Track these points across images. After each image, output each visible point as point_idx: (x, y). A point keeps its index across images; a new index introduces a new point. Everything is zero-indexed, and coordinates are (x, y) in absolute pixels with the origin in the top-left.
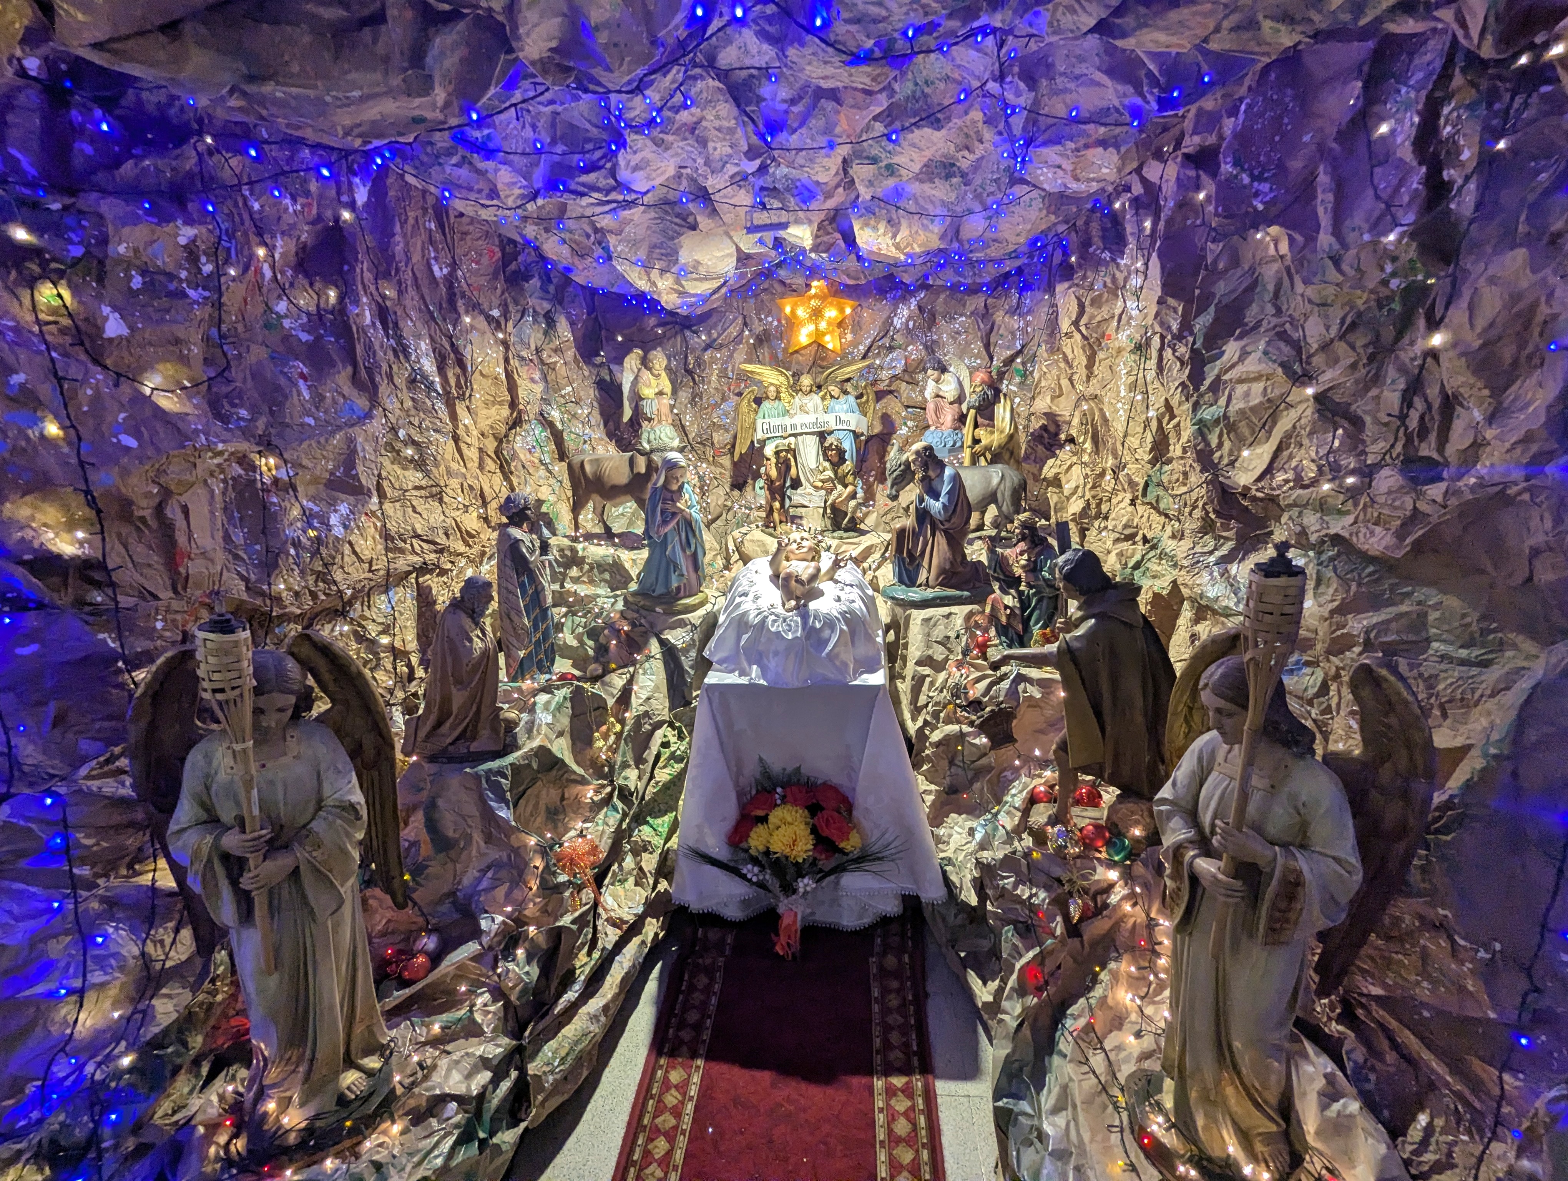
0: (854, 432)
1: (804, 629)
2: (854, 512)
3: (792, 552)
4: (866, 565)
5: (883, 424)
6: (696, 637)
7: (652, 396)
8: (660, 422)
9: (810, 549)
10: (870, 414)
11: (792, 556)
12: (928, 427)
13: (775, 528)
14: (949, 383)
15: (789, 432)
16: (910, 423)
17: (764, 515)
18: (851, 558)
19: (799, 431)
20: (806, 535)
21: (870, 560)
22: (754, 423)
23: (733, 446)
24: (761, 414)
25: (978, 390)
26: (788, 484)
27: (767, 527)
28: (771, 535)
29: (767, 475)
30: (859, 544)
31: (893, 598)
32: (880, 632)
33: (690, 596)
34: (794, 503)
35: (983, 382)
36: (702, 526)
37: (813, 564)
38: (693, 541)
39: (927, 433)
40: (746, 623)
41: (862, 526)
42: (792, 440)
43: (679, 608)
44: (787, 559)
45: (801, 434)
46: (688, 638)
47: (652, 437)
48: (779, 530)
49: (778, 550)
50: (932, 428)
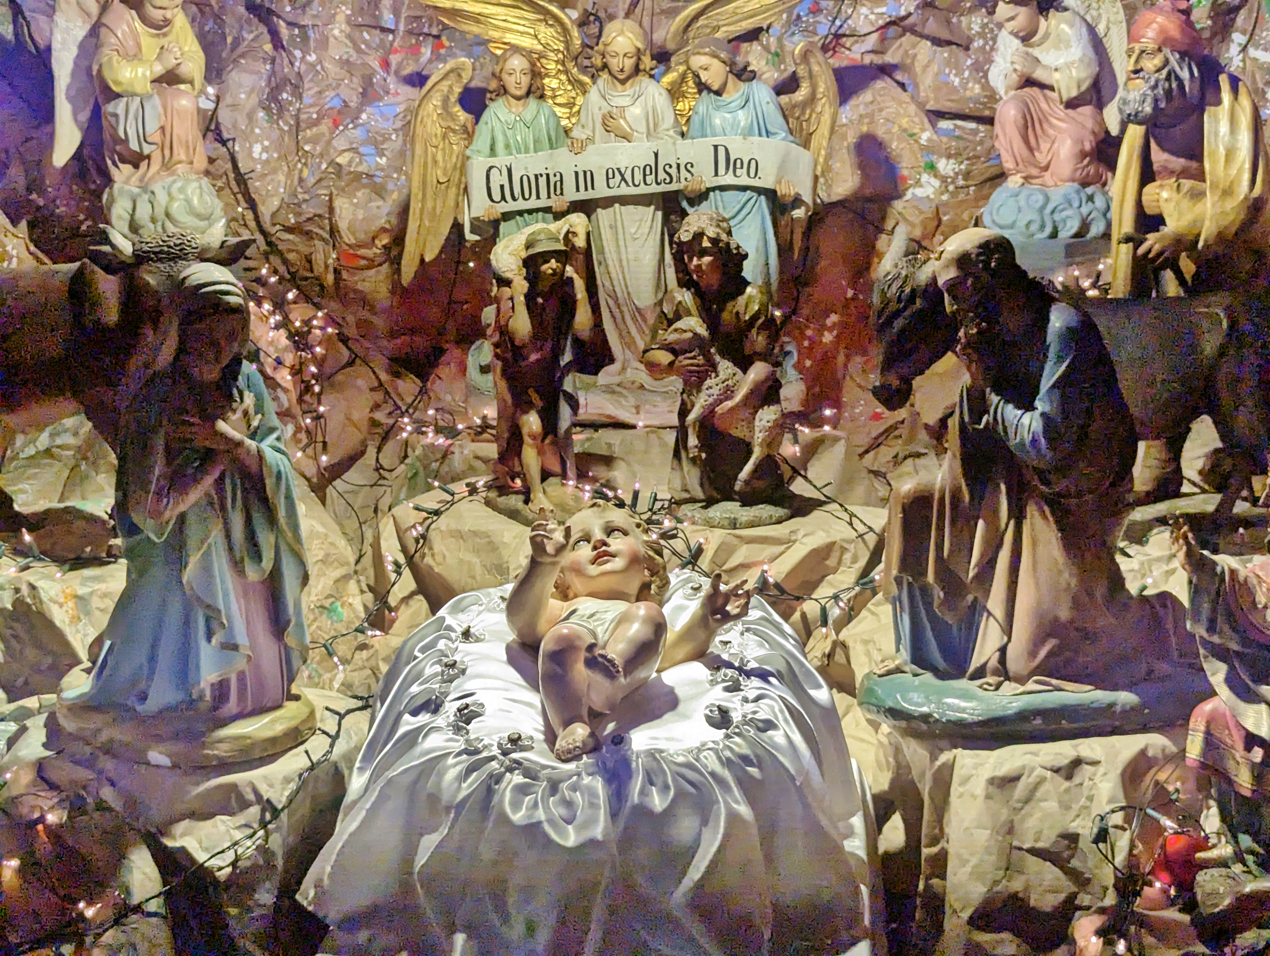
0: (770, 194)
1: (614, 815)
2: (772, 442)
3: (577, 570)
4: (810, 608)
5: (862, 166)
6: (276, 842)
7: (143, 86)
8: (167, 166)
9: (635, 560)
10: (820, 139)
11: (577, 584)
12: (1000, 176)
13: (527, 495)
14: (1062, 43)
15: (571, 195)
16: (945, 166)
17: (491, 450)
18: (763, 587)
19: (601, 191)
20: (619, 517)
21: (824, 591)
22: (463, 166)
23: (399, 240)
24: (481, 141)
25: (1150, 64)
26: (567, 357)
27: (503, 490)
28: (513, 515)
29: (503, 330)
30: (789, 542)
31: (895, 713)
32: (857, 822)
33: (260, 711)
34: (583, 414)
35: (1164, 42)
36: (299, 489)
37: (642, 609)
38: (266, 539)
39: (999, 195)
40: (434, 799)
41: (799, 487)
42: (578, 220)
43: (222, 751)
44: (564, 593)
45: (608, 202)
46: (248, 848)
47: (143, 213)
48: (540, 500)
49: (534, 564)
50: (1014, 181)
